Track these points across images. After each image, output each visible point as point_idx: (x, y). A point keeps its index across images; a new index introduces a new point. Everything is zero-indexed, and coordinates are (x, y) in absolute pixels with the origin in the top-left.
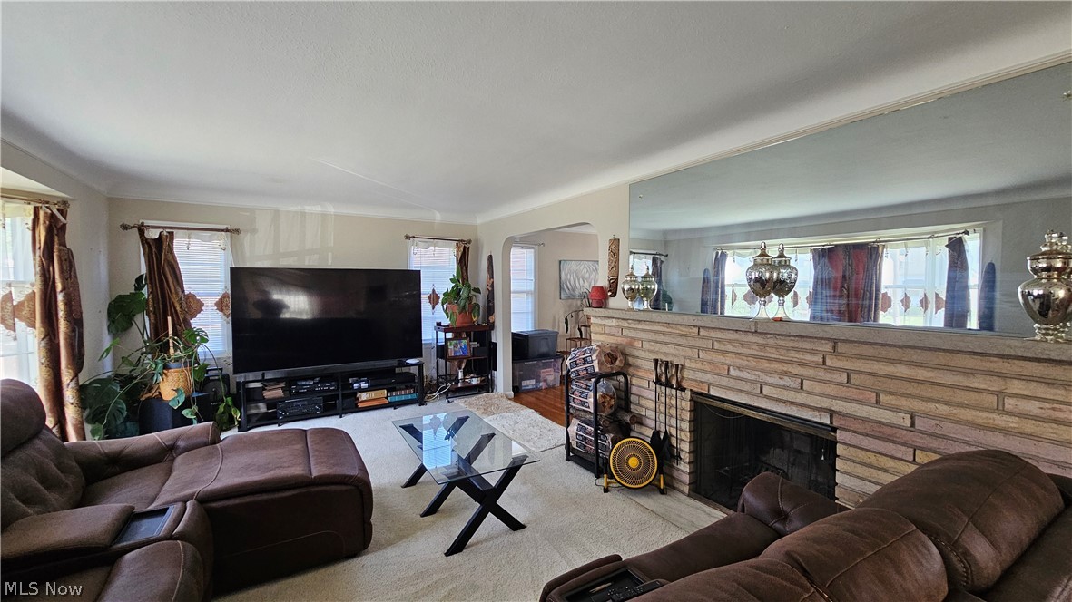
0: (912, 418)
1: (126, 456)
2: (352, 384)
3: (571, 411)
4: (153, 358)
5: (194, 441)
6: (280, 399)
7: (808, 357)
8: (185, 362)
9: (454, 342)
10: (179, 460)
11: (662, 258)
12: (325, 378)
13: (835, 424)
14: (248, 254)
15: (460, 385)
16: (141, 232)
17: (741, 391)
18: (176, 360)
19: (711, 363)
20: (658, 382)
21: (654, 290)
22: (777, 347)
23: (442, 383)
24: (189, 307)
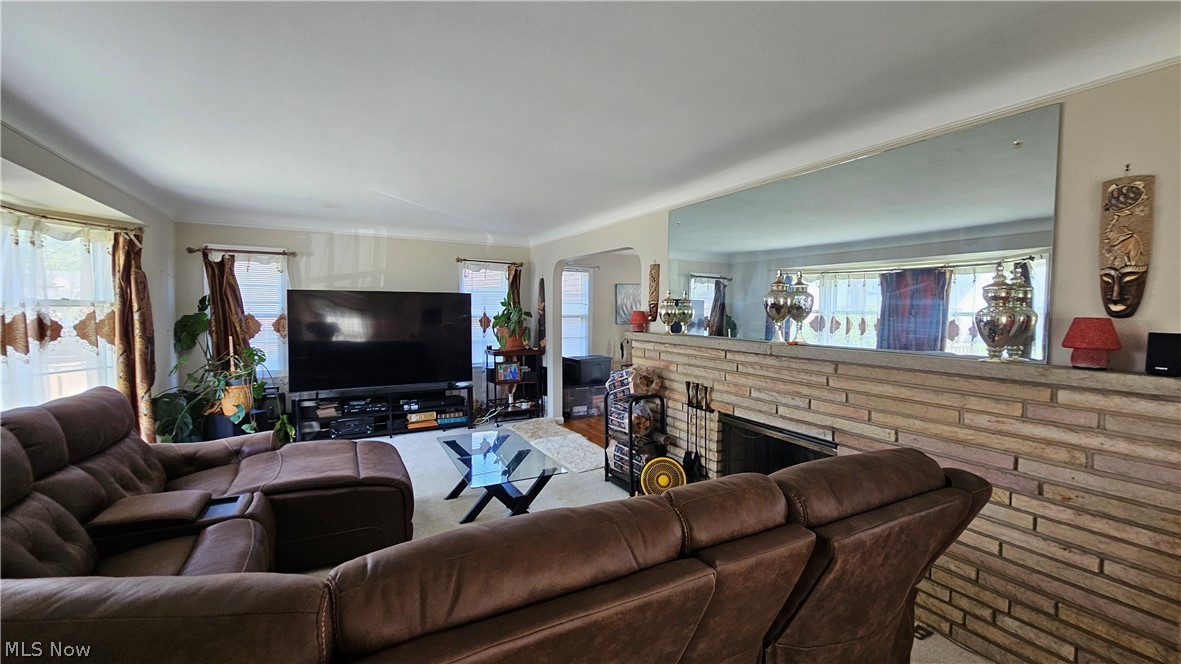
0: (896, 433)
1: (200, 457)
2: (402, 406)
3: (610, 432)
4: (215, 376)
5: (256, 447)
6: (334, 419)
7: (815, 379)
8: (245, 380)
9: (504, 366)
10: (244, 463)
11: (726, 282)
12: (376, 399)
13: (837, 441)
14: (303, 277)
15: (510, 409)
16: (205, 256)
17: (760, 411)
18: (238, 377)
19: (736, 385)
20: (690, 404)
21: (691, 315)
22: (789, 369)
23: (492, 407)
24: (248, 327)
